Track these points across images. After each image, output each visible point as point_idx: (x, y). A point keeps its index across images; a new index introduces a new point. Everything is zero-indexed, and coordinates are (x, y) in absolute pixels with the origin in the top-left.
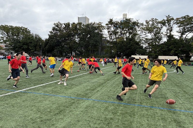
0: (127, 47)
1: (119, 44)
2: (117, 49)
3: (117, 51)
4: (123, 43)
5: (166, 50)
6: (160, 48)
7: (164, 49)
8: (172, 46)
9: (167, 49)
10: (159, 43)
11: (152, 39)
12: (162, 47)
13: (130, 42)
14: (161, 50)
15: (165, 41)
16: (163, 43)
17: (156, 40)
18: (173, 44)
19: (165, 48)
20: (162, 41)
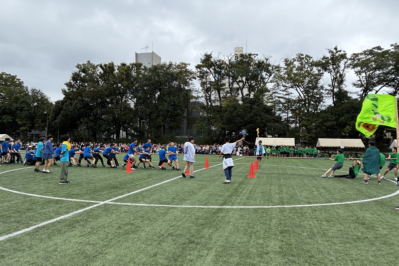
0: (246, 119)
1: (226, 111)
2: (223, 124)
3: (222, 128)
4: (235, 108)
5: (333, 125)
6: (320, 120)
7: (330, 124)
8: (347, 115)
9: (335, 123)
10: (316, 109)
11: (300, 101)
12: (325, 119)
13: (251, 108)
14: (322, 125)
15: (330, 106)
16: (324, 108)
17: (309, 103)
18: (348, 112)
19: (331, 121)
20: (324, 104)
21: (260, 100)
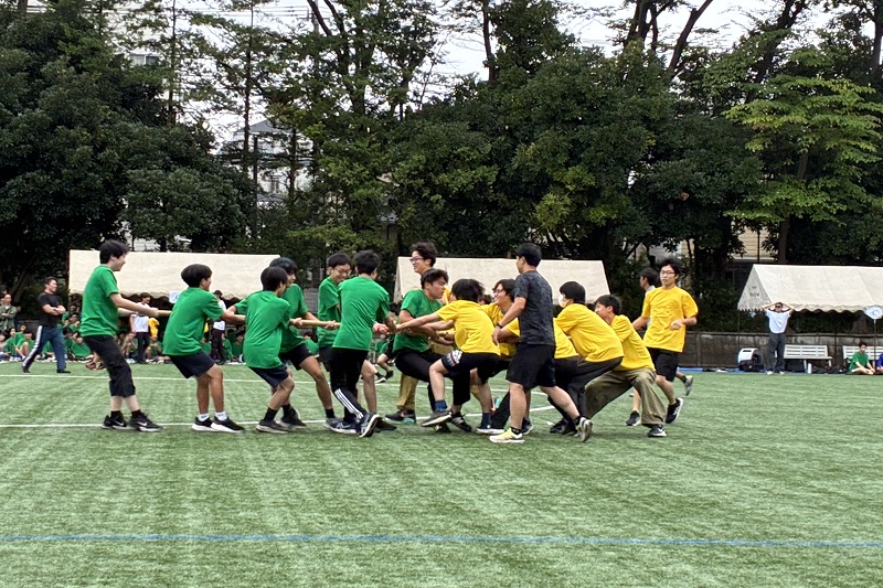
5: (481, 186)
6: (418, 157)
7: (461, 178)
8: (547, 136)
9: (491, 174)
10: (398, 97)
11: (312, 45)
12: (442, 151)
14: (428, 183)
15: (469, 80)
16: (442, 92)
17: (365, 60)
18: (551, 119)
19: (472, 165)
20: (439, 68)
21: (85, 26)
